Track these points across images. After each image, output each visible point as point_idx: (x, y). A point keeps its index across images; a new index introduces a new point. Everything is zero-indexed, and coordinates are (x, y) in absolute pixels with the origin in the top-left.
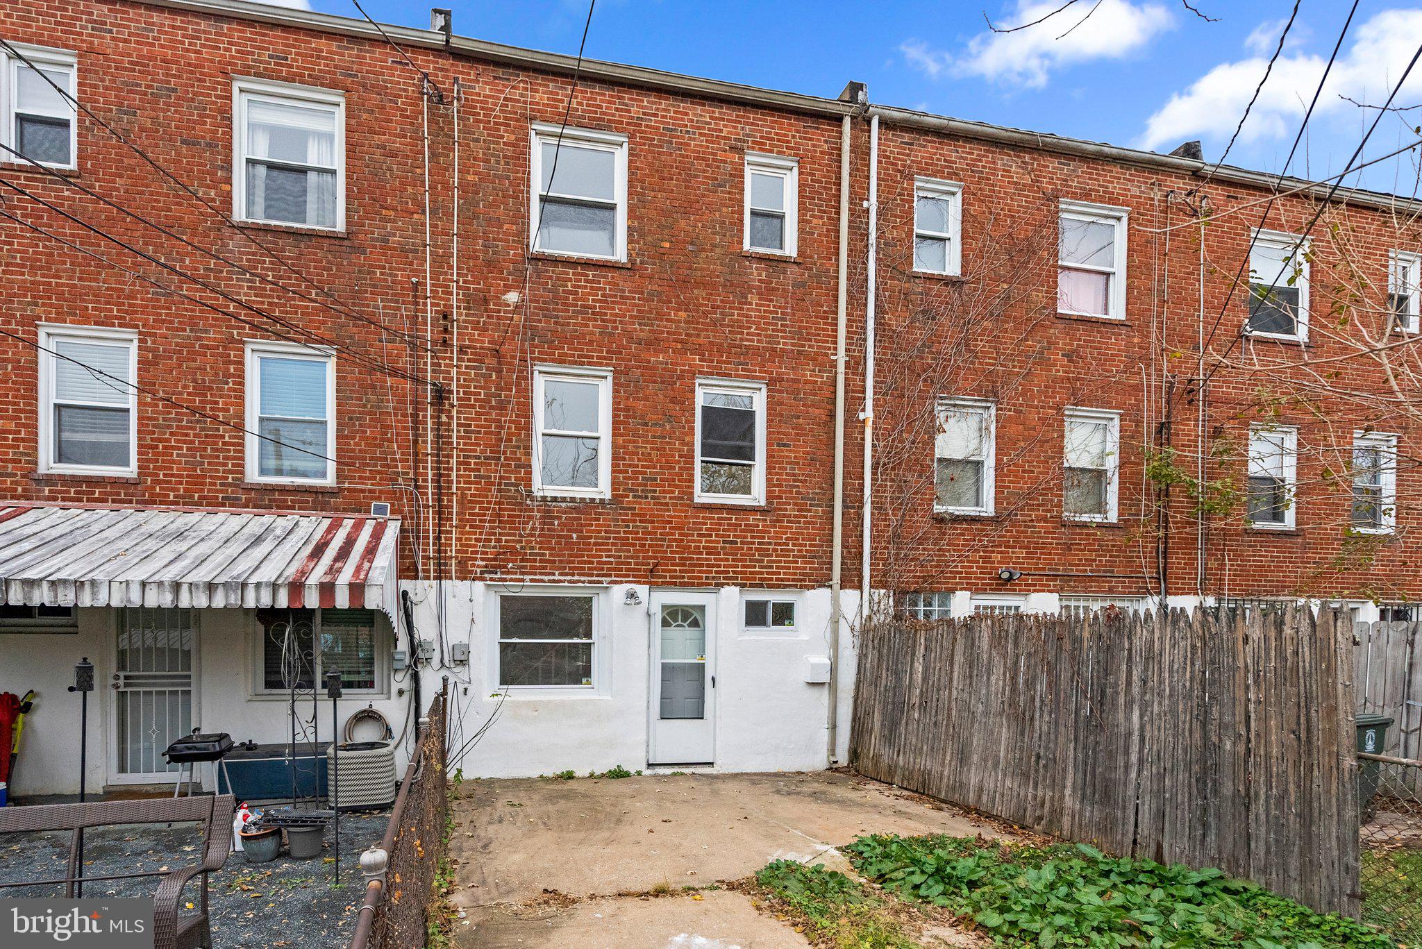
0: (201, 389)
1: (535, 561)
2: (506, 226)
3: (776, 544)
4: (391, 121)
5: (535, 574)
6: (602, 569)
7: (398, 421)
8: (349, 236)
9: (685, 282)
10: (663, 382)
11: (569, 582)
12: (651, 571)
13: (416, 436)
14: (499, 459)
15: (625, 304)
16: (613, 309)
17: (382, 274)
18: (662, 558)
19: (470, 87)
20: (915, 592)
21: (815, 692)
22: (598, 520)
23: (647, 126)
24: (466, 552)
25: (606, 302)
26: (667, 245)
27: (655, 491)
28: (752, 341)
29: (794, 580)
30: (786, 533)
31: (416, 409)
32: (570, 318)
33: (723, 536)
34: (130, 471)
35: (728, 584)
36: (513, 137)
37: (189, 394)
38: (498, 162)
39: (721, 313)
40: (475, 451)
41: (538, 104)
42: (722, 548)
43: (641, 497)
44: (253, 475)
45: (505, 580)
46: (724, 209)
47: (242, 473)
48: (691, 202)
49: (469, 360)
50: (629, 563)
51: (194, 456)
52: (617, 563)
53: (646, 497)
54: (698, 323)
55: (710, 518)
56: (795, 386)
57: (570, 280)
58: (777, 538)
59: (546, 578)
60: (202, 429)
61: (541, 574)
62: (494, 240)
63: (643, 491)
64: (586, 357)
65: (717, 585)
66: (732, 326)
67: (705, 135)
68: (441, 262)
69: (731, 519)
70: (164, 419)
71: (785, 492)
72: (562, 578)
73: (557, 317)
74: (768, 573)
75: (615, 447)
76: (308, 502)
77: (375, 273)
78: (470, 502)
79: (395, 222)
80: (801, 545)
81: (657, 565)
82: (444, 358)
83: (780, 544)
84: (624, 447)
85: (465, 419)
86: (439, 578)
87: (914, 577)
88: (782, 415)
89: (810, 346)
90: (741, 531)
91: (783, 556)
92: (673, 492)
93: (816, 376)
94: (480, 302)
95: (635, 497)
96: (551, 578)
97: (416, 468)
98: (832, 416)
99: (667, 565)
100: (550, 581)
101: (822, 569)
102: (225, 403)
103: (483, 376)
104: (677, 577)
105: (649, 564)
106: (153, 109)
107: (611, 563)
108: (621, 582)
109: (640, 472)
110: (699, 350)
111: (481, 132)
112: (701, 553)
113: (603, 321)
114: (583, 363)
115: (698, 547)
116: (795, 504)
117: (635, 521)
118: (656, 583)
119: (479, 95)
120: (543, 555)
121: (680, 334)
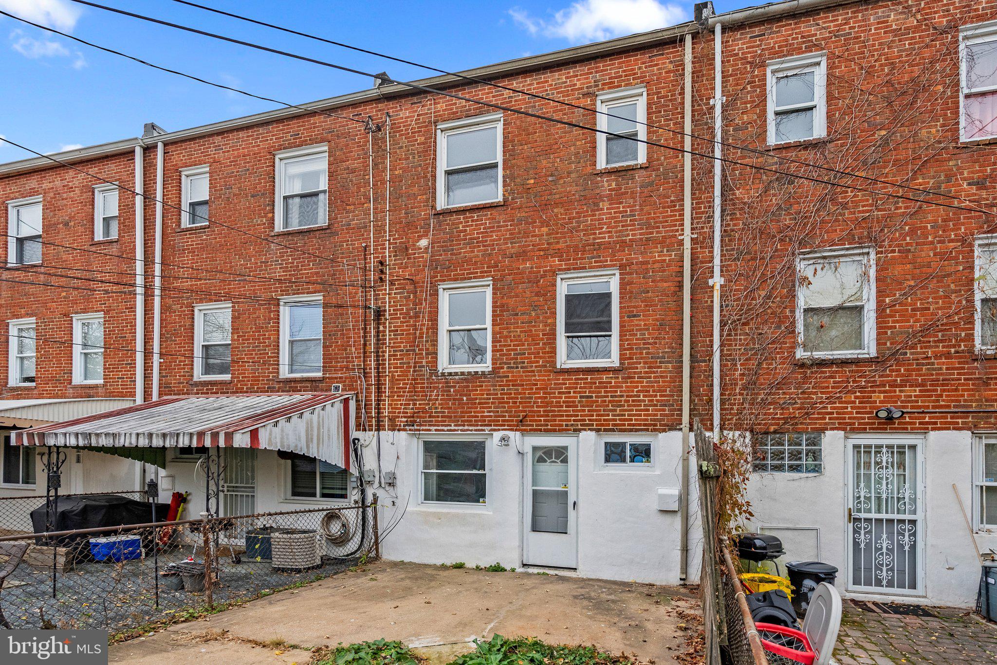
0: (259, 328)
1: (438, 417)
2: (419, 197)
3: (627, 396)
4: (352, 152)
5: (438, 426)
6: (485, 421)
7: (355, 333)
8: (328, 227)
9: (546, 206)
10: (529, 282)
11: (461, 430)
12: (521, 421)
13: (365, 341)
14: (414, 350)
15: (500, 231)
16: (492, 236)
17: (347, 245)
18: (530, 411)
19: (397, 115)
20: (775, 432)
21: (668, 519)
22: (482, 386)
23: (516, 101)
24: (395, 413)
25: (486, 232)
26: (532, 181)
27: (524, 363)
28: (604, 238)
29: (645, 425)
30: (637, 387)
31: (365, 325)
32: (461, 249)
33: (580, 392)
34: (228, 377)
35: (585, 430)
36: (423, 138)
37: (253, 332)
38: (414, 158)
39: (577, 222)
40: (400, 347)
41: (439, 111)
42: (579, 402)
43: (512, 368)
44: (285, 372)
45: (419, 430)
46: (578, 143)
47: (278, 373)
48: (550, 145)
49: (397, 289)
50: (505, 416)
51: (255, 366)
52: (496, 416)
53: (517, 367)
54: (557, 233)
55: (568, 379)
56: (644, 267)
57: (461, 223)
58: (628, 391)
59: (446, 428)
60: (259, 350)
61: (442, 426)
62: (412, 208)
63: (514, 363)
64: (472, 273)
65: (575, 430)
66: (586, 230)
67: (562, 92)
68: (379, 230)
69: (587, 379)
70: (242, 347)
71: (635, 354)
72: (456, 428)
73: (453, 250)
74: (620, 420)
75: (494, 333)
76: (308, 387)
77: (343, 246)
78: (397, 380)
79: (354, 212)
80: (651, 396)
81: (525, 416)
82: (382, 290)
83: (631, 396)
84: (500, 333)
85: (395, 327)
86: (378, 430)
87: (773, 419)
88: (631, 292)
89: (658, 232)
90: (596, 387)
91: (634, 406)
92: (538, 362)
93: (664, 255)
94: (403, 250)
95: (508, 368)
96: (449, 428)
97: (364, 361)
98: (680, 286)
99: (534, 416)
100: (448, 430)
101: (673, 415)
102: (269, 335)
103: (405, 297)
104: (541, 425)
105: (519, 416)
106: (239, 183)
107: (491, 416)
108: (499, 430)
109: (512, 350)
110: (559, 254)
111: (404, 142)
112: (562, 407)
113: (484, 246)
114: (471, 278)
115: (559, 402)
116: (645, 363)
117: (509, 385)
118: (525, 430)
119: (402, 118)
120: (444, 412)
121: (543, 244)
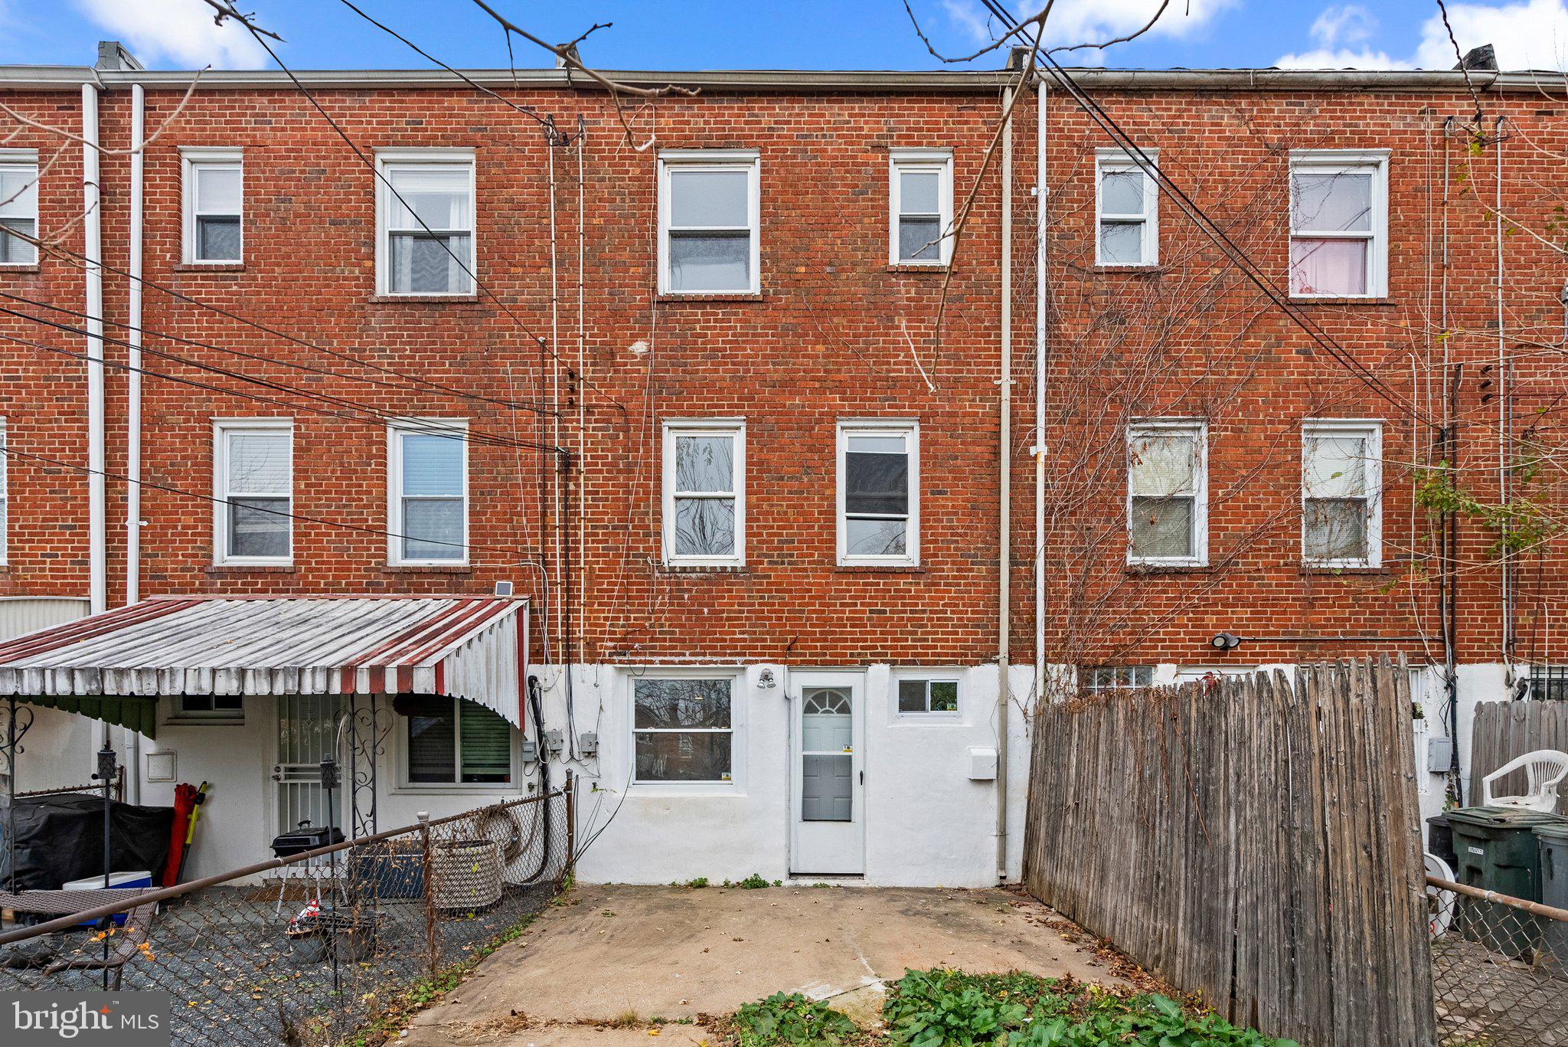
0: (348, 473)
1: (665, 640)
2: (632, 270)
3: (931, 612)
4: (518, 172)
5: (665, 655)
6: (736, 647)
7: (527, 493)
8: (479, 300)
9: (823, 311)
10: (800, 429)
11: (701, 663)
12: (789, 648)
13: (544, 507)
14: (627, 527)
15: (757, 342)
16: (745, 349)
17: (511, 336)
18: (801, 633)
19: (595, 122)
20: (1104, 666)
21: (981, 790)
22: (731, 591)
23: (779, 136)
24: (595, 632)
25: (737, 342)
26: (803, 269)
27: (792, 556)
28: (901, 371)
29: (953, 655)
30: (943, 598)
31: (544, 479)
32: (699, 364)
33: (870, 604)
34: (286, 561)
35: (876, 662)
36: (638, 171)
37: (337, 478)
38: (623, 201)
39: (865, 342)
40: (603, 520)
41: (663, 129)
42: (869, 619)
43: (776, 563)
44: (396, 558)
45: (634, 662)
46: (866, 220)
47: (385, 557)
48: (828, 217)
49: (596, 421)
50: (765, 640)
51: (341, 542)
52: (752, 640)
53: (783, 563)
54: (838, 356)
55: (854, 584)
56: (952, 420)
57: (699, 321)
58: (932, 605)
59: (677, 659)
60: (348, 514)
61: (671, 654)
62: (620, 286)
63: (779, 556)
64: (716, 406)
65: (863, 663)
66: (877, 356)
67: (843, 136)
68: (567, 317)
69: (878, 584)
70: (316, 506)
71: (941, 549)
72: (693, 659)
73: (685, 365)
74: (922, 647)
75: (749, 507)
76: (442, 584)
77: (504, 336)
78: (598, 577)
79: (523, 279)
80: (961, 612)
81: (795, 640)
82: (571, 421)
83: (936, 612)
84: (758, 506)
85: (593, 485)
86: (568, 662)
87: (1103, 647)
88: (936, 457)
89: (969, 371)
90: (891, 598)
91: (940, 626)
92: (812, 555)
93: (977, 406)
94: (607, 356)
95: (770, 563)
96: (682, 658)
97: (544, 542)
98: (997, 454)
99: (806, 640)
100: (680, 663)
101: (987, 640)
102: (368, 486)
103: (610, 437)
104: (817, 655)
105: (786, 640)
106: (306, 194)
107: (744, 640)
108: (756, 662)
109: (775, 535)
110: (840, 388)
111: (606, 170)
112: (845, 626)
113: (734, 364)
114: (713, 414)
115: (841, 619)
116: (953, 563)
117: (771, 591)
118: (794, 662)
119: (603, 129)
120: (674, 633)
121: (818, 371)
